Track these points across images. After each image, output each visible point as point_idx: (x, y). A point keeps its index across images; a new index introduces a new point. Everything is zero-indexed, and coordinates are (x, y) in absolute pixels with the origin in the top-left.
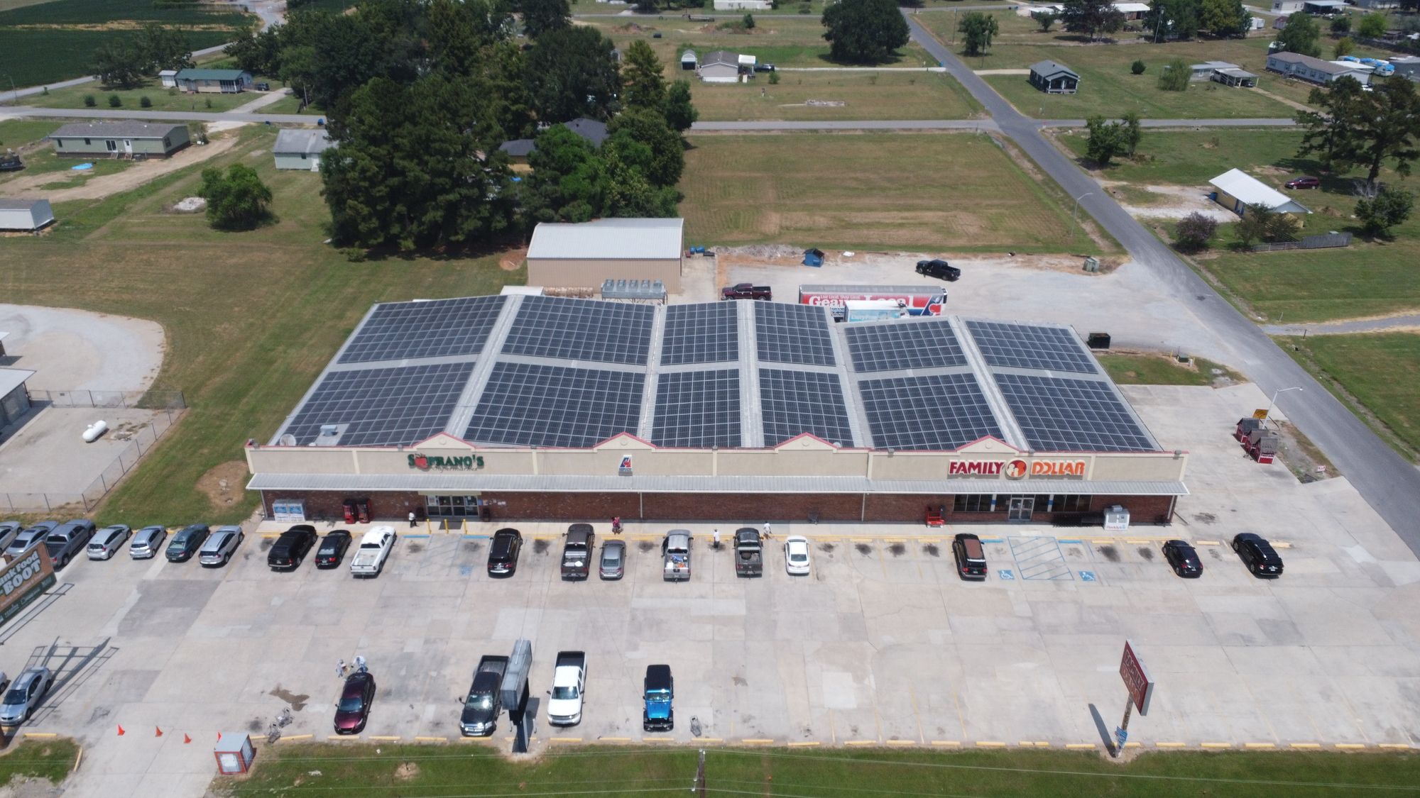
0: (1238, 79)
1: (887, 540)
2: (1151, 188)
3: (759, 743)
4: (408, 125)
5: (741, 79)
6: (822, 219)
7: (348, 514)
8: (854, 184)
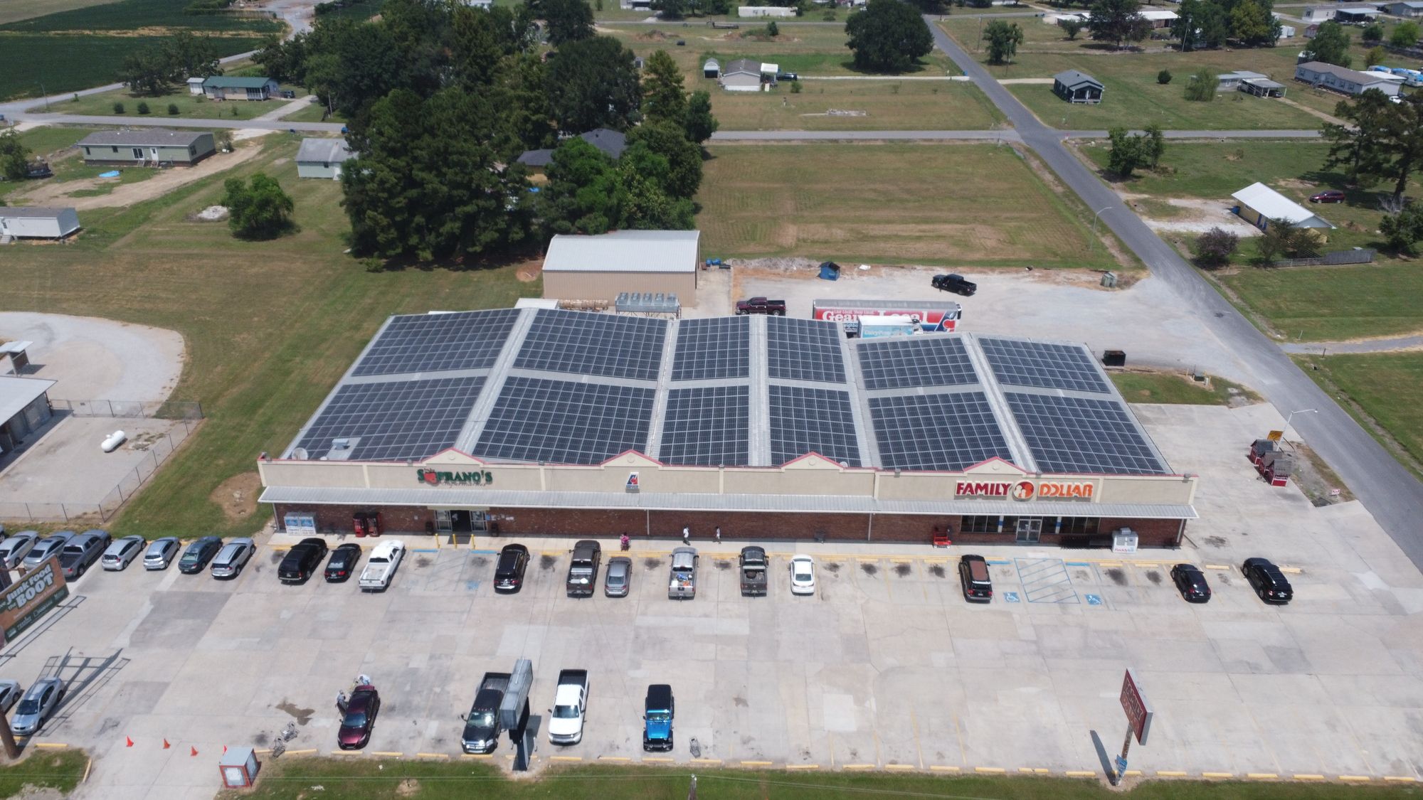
0: (1266, 90)
1: (892, 561)
2: (1173, 202)
3: (758, 765)
4: (427, 138)
5: (763, 87)
6: (839, 231)
7: (358, 527)
8: (872, 196)
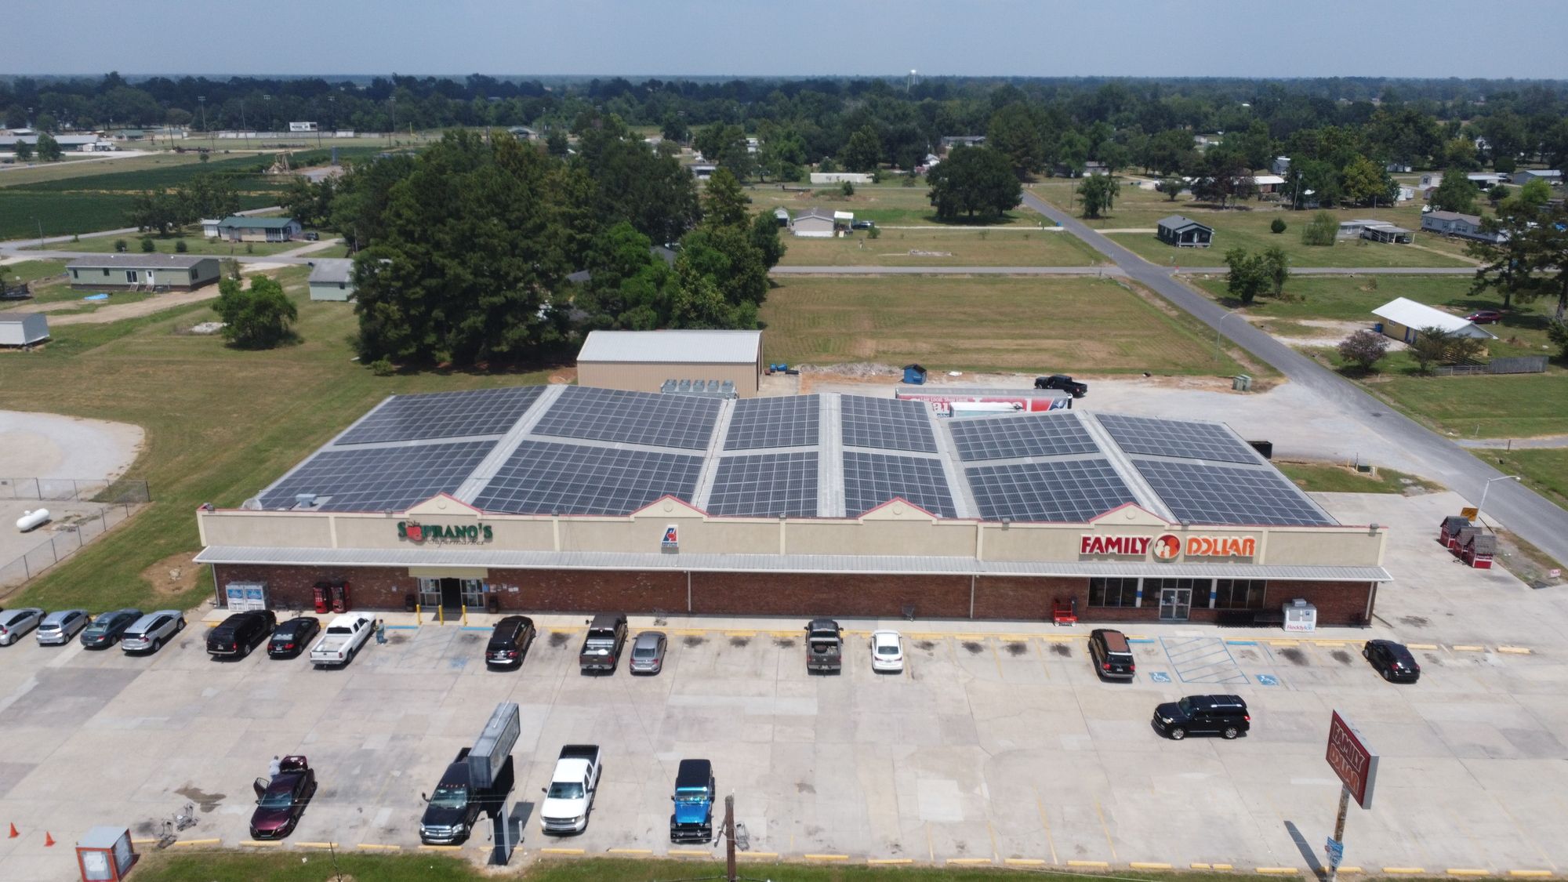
0: (1392, 235)
1: (1002, 639)
2: (1304, 323)
3: (828, 860)
4: (451, 221)
5: (837, 234)
6: (924, 345)
7: (319, 600)
8: (962, 317)
